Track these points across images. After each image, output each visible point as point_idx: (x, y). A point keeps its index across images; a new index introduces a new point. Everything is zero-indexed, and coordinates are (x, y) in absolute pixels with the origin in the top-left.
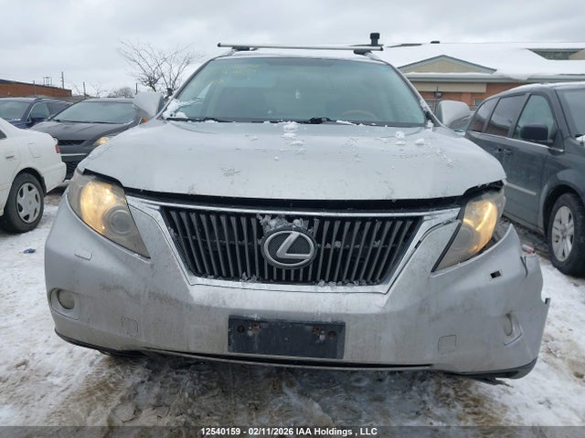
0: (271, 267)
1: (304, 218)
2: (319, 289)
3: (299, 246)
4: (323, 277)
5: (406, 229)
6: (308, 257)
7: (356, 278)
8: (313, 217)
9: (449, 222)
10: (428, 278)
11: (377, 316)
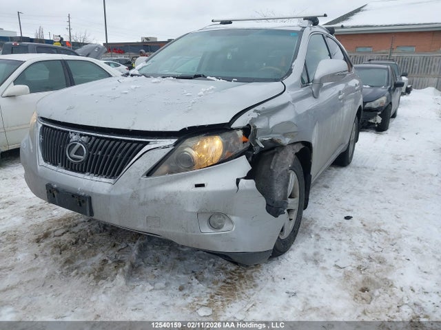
0: (69, 161)
1: (88, 136)
2: (86, 177)
3: (79, 151)
4: (89, 171)
5: (138, 148)
6: (82, 158)
7: (105, 174)
8: (92, 136)
9: (164, 147)
10: (140, 179)
11: (106, 196)
